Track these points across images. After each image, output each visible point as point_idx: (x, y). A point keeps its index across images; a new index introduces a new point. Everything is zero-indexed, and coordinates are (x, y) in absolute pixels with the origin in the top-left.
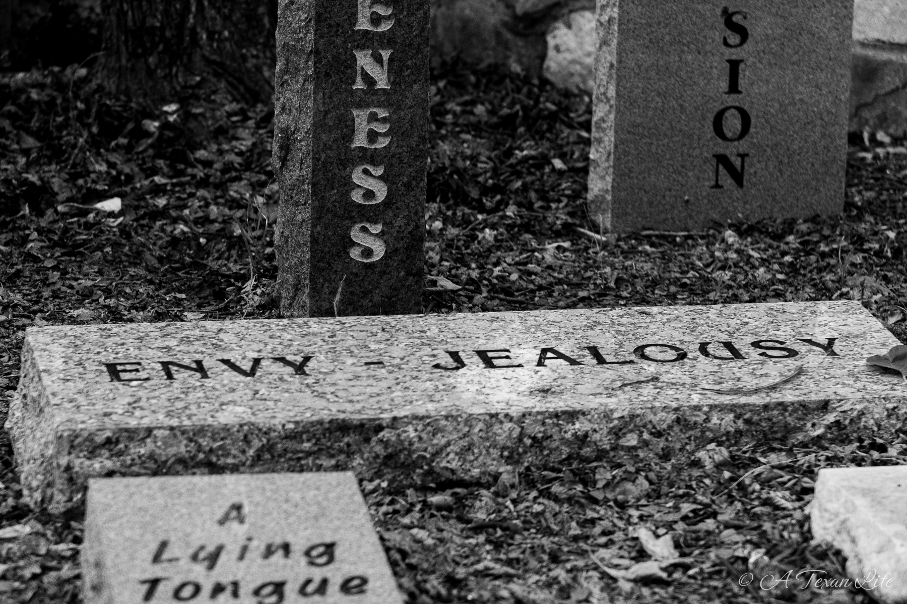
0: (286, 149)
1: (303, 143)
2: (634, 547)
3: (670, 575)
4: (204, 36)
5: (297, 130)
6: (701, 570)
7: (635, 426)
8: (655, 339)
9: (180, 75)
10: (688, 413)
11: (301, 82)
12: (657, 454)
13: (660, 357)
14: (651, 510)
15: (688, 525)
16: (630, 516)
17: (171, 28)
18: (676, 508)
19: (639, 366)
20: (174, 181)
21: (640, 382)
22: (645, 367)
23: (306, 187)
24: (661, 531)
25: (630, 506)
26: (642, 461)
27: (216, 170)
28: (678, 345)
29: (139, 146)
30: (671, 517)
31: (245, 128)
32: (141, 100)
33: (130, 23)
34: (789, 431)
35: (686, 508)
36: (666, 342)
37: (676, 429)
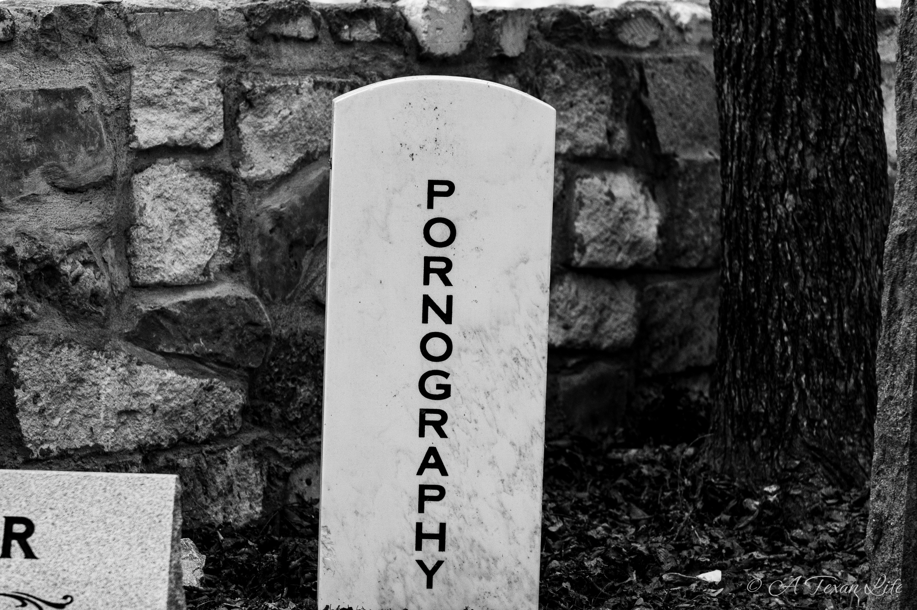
0: (879, 533)
1: (895, 529)
4: (805, 424)
5: (891, 516)
9: (781, 458)
11: (896, 471)
17: (774, 414)
20: (772, 557)
23: (896, 570)
27: (811, 549)
29: (740, 523)
31: (839, 510)
32: (743, 480)
33: (737, 408)
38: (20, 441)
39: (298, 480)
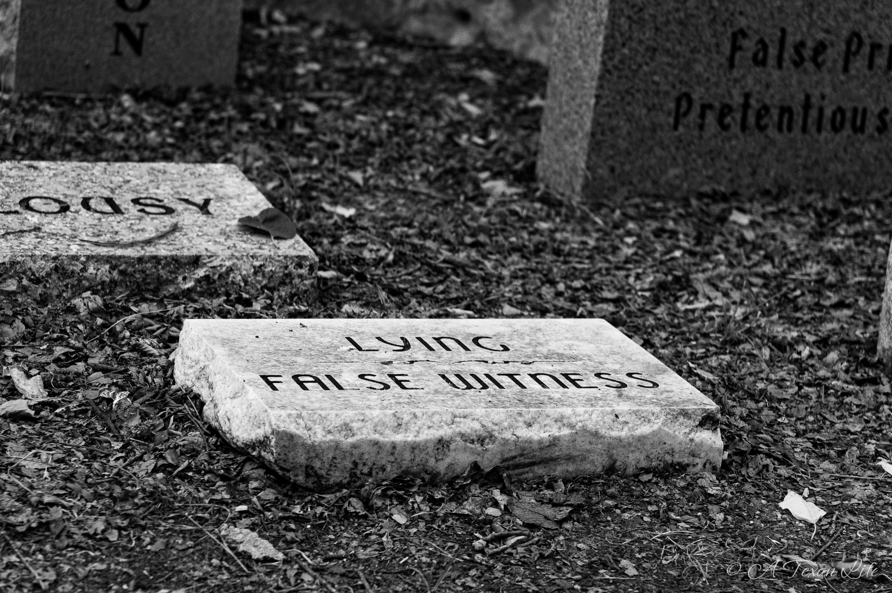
2: (6, 385)
3: (37, 413)
6: (68, 408)
7: (15, 272)
8: (41, 192)
10: (66, 262)
12: (35, 300)
13: (44, 208)
14: (26, 351)
15: (59, 367)
16: (6, 356)
18: (50, 351)
19: (23, 216)
21: (22, 231)
22: (29, 217)
24: (34, 371)
25: (7, 347)
26: (20, 305)
28: (62, 198)
30: (43, 359)
34: (161, 283)
35: (59, 351)
36: (51, 195)
37: (54, 277)
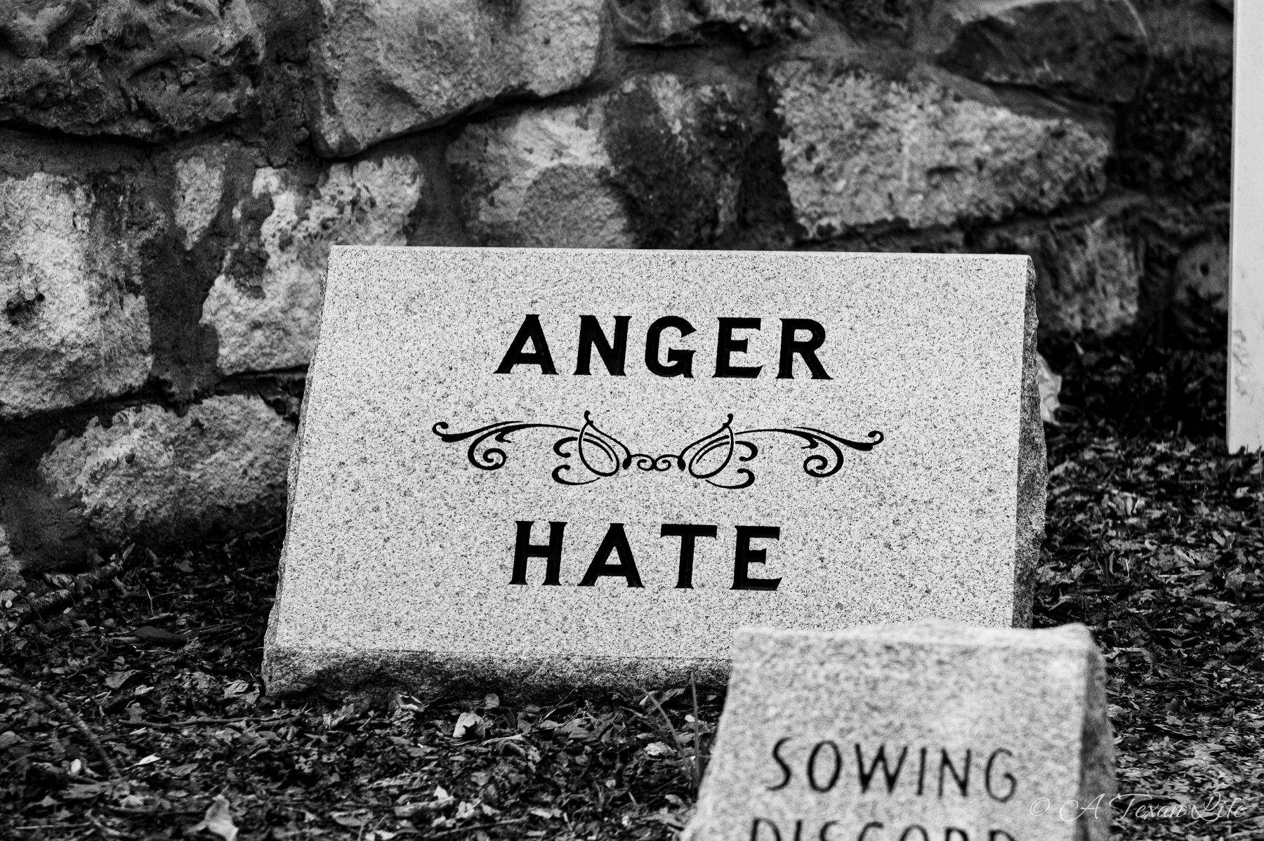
38: (787, 215)
39: (1189, 267)
